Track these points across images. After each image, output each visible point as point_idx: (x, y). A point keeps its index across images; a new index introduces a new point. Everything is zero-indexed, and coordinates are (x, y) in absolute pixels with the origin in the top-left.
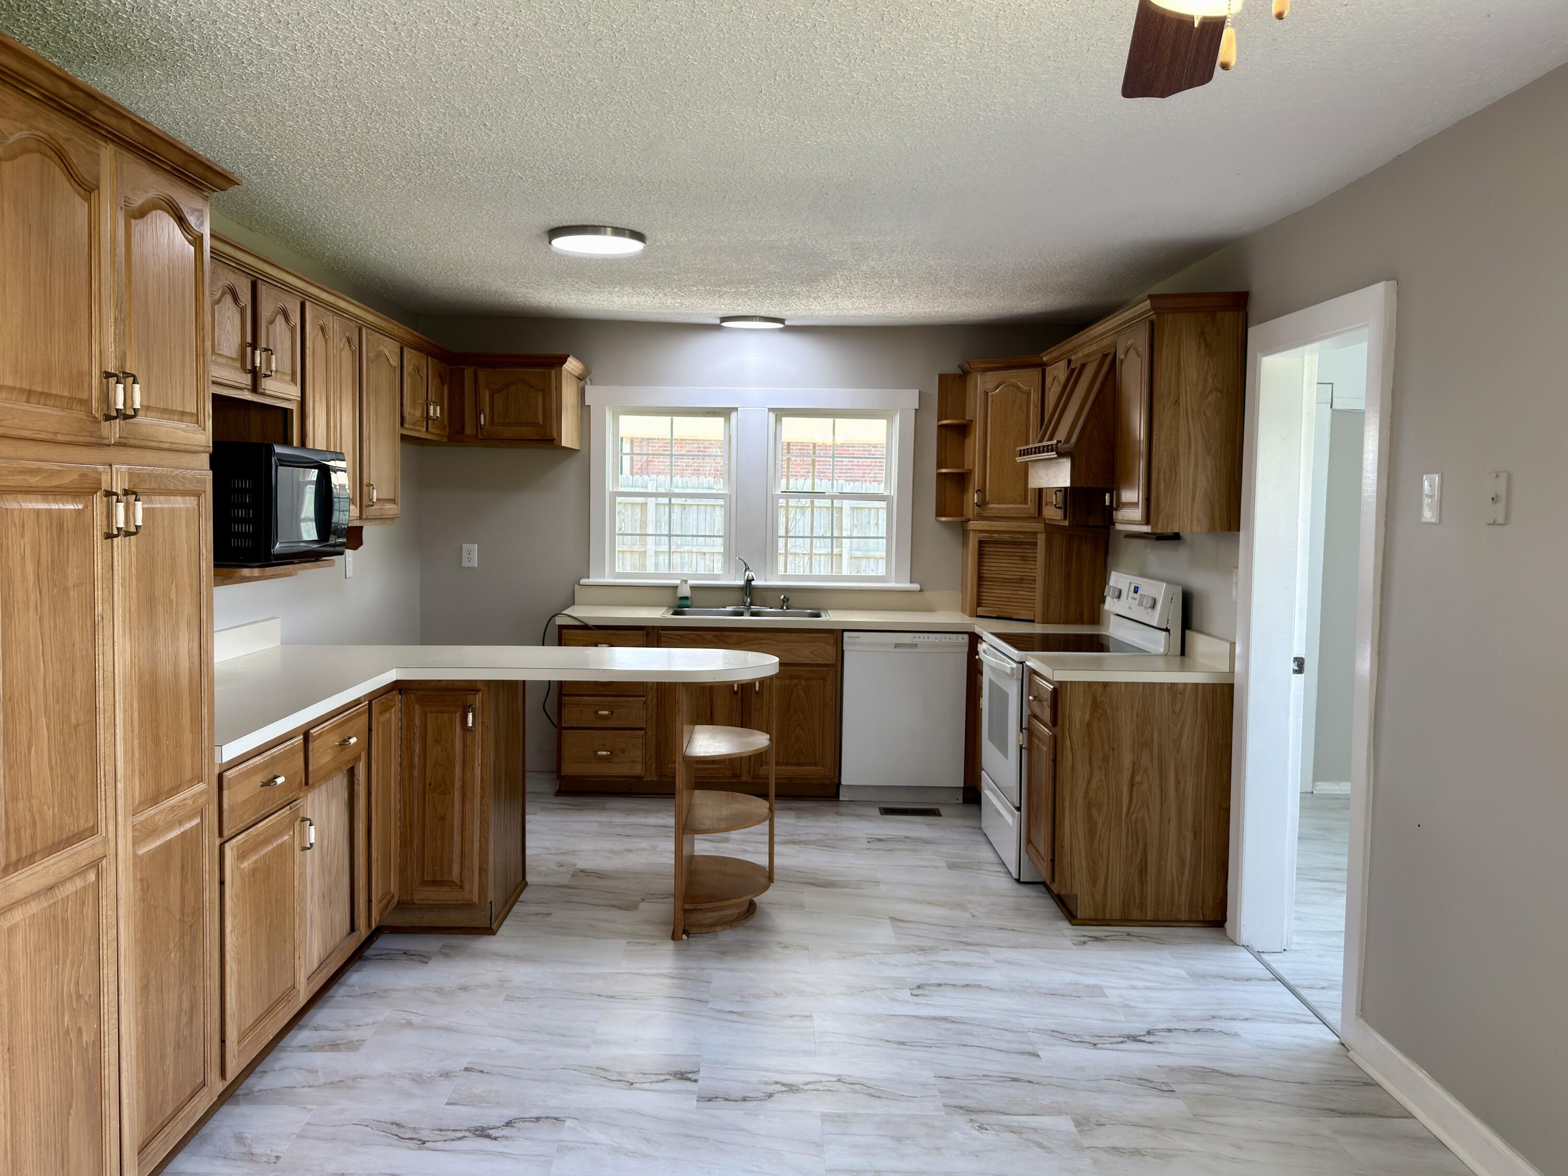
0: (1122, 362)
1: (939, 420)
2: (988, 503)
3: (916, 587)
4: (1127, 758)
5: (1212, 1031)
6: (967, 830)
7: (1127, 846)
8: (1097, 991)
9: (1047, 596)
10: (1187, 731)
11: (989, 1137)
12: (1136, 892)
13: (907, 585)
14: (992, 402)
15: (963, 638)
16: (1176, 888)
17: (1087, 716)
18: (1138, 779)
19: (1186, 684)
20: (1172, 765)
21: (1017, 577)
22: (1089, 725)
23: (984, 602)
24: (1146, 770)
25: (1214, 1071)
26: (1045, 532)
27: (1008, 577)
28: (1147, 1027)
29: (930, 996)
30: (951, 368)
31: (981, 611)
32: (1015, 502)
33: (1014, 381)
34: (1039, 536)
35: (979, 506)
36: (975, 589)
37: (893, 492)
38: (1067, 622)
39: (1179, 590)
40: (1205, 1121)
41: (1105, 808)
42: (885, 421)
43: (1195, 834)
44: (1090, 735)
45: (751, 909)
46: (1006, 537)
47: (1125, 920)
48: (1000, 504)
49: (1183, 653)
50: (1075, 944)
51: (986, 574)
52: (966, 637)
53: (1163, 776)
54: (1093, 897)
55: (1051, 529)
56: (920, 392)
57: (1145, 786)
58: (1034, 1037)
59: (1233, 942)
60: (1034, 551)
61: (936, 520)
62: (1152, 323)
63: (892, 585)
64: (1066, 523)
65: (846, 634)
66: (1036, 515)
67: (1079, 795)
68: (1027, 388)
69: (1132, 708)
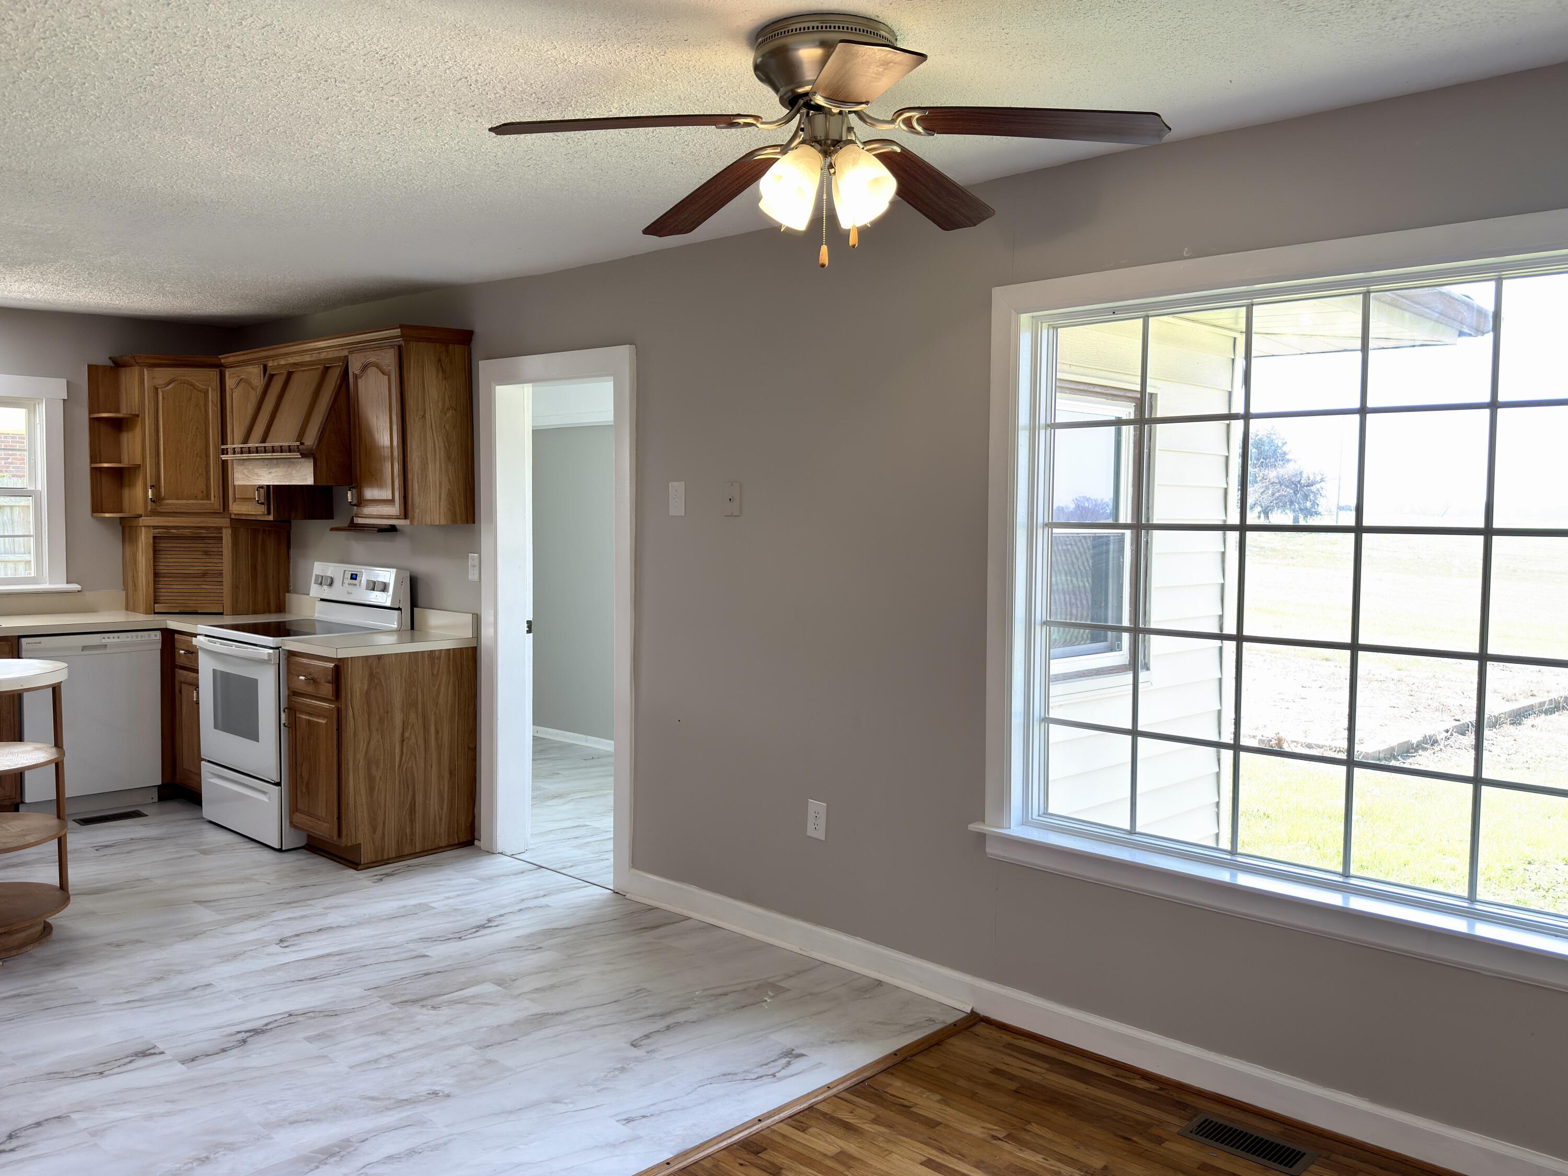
0: (356, 377)
1: (90, 413)
2: (163, 499)
3: (75, 587)
4: (398, 718)
5: (530, 908)
6: (186, 822)
7: (400, 794)
8: (425, 907)
9: (235, 587)
10: (443, 689)
11: (445, 1012)
12: (408, 830)
13: (63, 586)
14: (163, 398)
15: (156, 635)
16: (438, 820)
17: (366, 687)
18: (407, 735)
19: (441, 650)
20: (433, 718)
21: (199, 572)
22: (368, 693)
23: (161, 598)
24: (413, 726)
25: (554, 929)
26: (232, 527)
27: (188, 572)
28: (486, 917)
29: (300, 944)
30: (102, 359)
31: (158, 608)
32: (196, 498)
33: (189, 379)
34: (224, 531)
35: (154, 502)
36: (152, 585)
37: (41, 485)
38: (255, 612)
39: (407, 575)
40: (577, 957)
41: (382, 765)
42: (24, 410)
43: (451, 773)
44: (368, 703)
45: (47, 929)
46: (186, 532)
47: (400, 857)
48: (178, 499)
49: (412, 628)
50: (374, 882)
51: (162, 569)
52: (159, 633)
53: (426, 729)
54: (374, 843)
55: (239, 523)
56: (67, 381)
57: (413, 740)
58: (411, 946)
59: (490, 852)
60: (220, 545)
61: (92, 516)
62: (400, 347)
63: (46, 586)
64: (271, 518)
65: (23, 640)
66: (222, 510)
67: (361, 756)
68: (204, 387)
69: (401, 675)
